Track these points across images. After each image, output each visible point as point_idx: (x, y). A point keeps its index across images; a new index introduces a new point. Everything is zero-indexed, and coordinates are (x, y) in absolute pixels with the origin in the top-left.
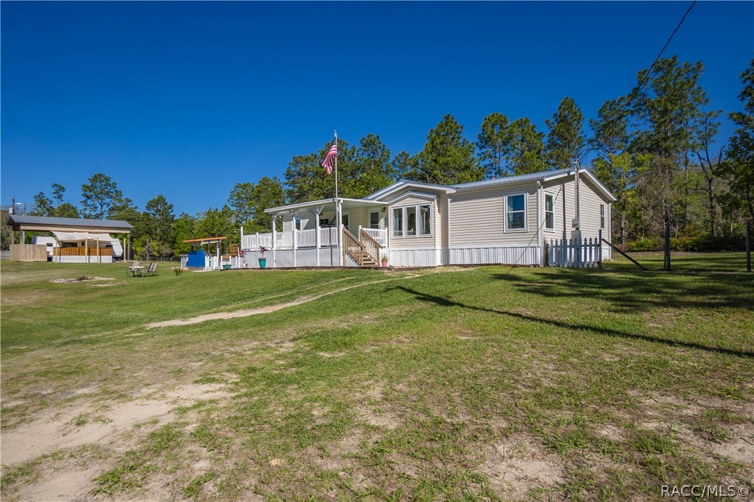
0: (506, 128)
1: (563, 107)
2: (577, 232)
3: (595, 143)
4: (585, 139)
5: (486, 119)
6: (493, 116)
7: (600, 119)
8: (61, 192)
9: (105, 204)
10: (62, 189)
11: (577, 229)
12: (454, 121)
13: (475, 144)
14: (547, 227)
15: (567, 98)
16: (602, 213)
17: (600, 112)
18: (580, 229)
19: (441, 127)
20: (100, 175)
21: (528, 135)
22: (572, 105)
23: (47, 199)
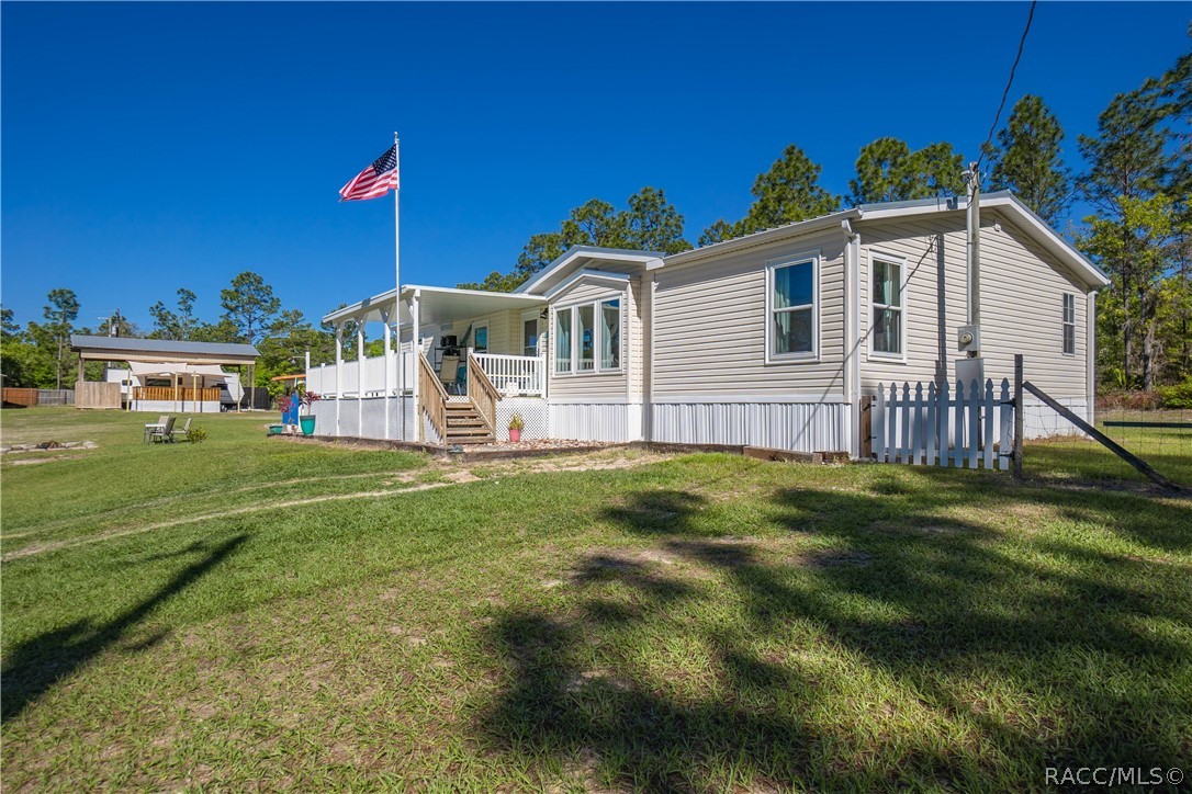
0: (902, 165)
1: (1019, 115)
2: (973, 362)
3: (1090, 186)
4: (1067, 176)
5: (864, 151)
6: (879, 144)
7: (1101, 134)
8: (190, 302)
9: (255, 319)
10: (192, 297)
11: (973, 354)
12: (804, 157)
13: (843, 200)
14: (875, 349)
15: (1028, 98)
16: (1068, 314)
17: (1103, 119)
18: (982, 355)
19: (778, 168)
20: (248, 275)
21: (944, 175)
22: (1038, 110)
23: (169, 312)
